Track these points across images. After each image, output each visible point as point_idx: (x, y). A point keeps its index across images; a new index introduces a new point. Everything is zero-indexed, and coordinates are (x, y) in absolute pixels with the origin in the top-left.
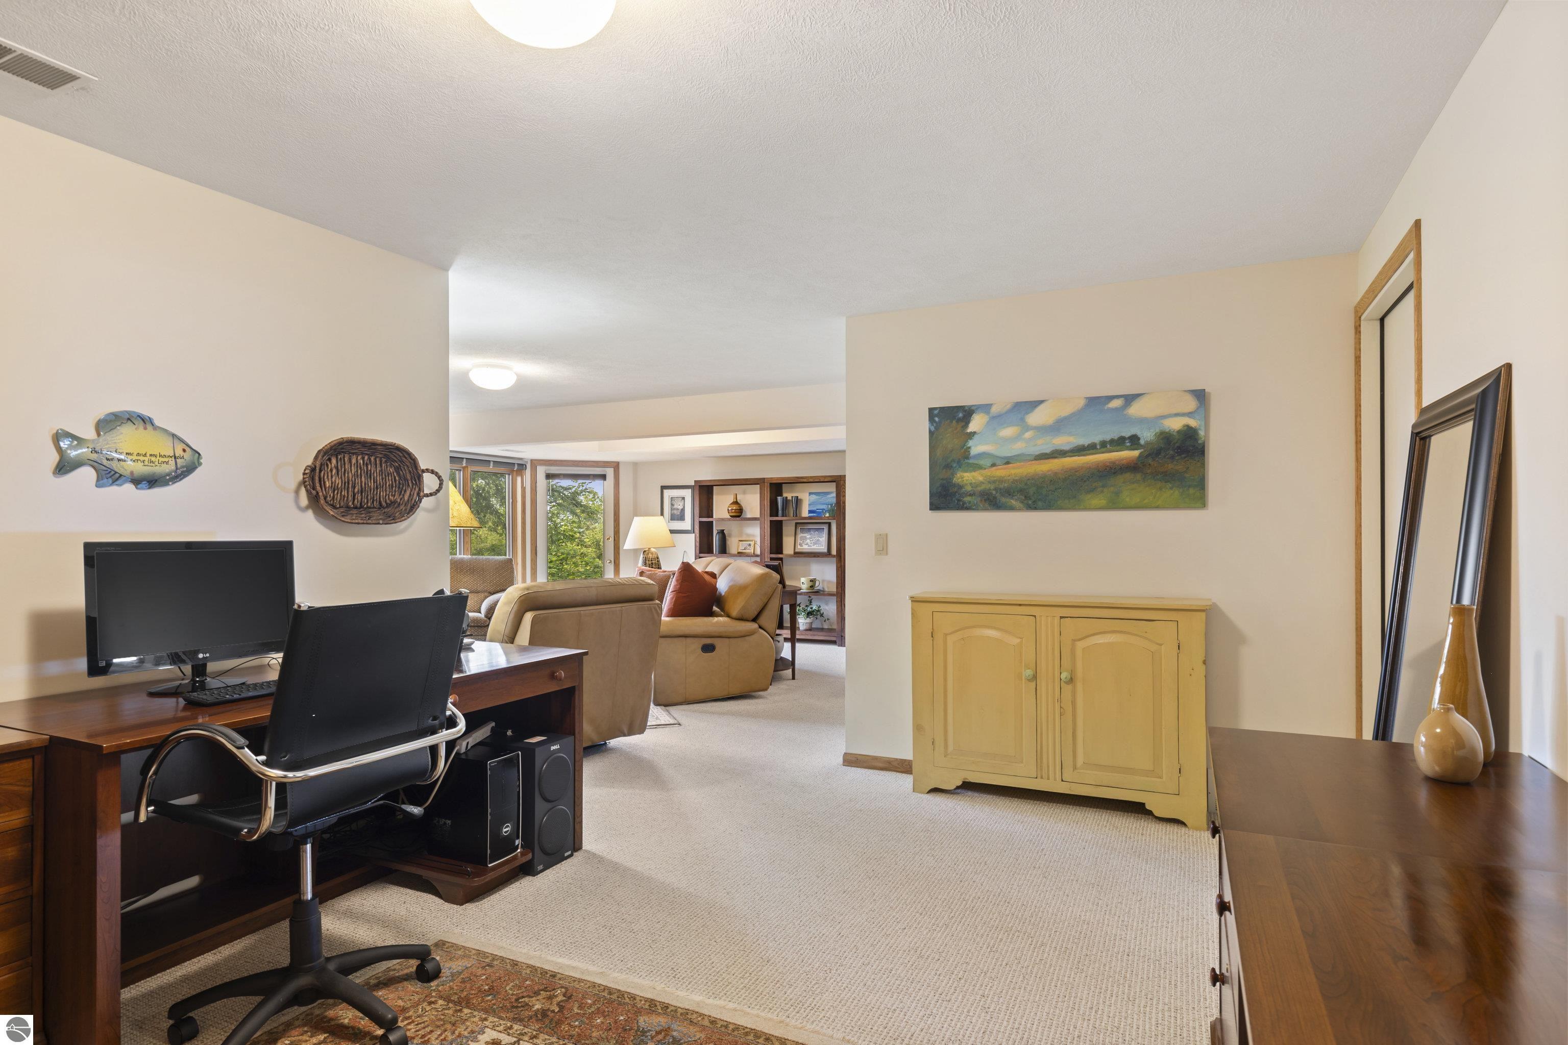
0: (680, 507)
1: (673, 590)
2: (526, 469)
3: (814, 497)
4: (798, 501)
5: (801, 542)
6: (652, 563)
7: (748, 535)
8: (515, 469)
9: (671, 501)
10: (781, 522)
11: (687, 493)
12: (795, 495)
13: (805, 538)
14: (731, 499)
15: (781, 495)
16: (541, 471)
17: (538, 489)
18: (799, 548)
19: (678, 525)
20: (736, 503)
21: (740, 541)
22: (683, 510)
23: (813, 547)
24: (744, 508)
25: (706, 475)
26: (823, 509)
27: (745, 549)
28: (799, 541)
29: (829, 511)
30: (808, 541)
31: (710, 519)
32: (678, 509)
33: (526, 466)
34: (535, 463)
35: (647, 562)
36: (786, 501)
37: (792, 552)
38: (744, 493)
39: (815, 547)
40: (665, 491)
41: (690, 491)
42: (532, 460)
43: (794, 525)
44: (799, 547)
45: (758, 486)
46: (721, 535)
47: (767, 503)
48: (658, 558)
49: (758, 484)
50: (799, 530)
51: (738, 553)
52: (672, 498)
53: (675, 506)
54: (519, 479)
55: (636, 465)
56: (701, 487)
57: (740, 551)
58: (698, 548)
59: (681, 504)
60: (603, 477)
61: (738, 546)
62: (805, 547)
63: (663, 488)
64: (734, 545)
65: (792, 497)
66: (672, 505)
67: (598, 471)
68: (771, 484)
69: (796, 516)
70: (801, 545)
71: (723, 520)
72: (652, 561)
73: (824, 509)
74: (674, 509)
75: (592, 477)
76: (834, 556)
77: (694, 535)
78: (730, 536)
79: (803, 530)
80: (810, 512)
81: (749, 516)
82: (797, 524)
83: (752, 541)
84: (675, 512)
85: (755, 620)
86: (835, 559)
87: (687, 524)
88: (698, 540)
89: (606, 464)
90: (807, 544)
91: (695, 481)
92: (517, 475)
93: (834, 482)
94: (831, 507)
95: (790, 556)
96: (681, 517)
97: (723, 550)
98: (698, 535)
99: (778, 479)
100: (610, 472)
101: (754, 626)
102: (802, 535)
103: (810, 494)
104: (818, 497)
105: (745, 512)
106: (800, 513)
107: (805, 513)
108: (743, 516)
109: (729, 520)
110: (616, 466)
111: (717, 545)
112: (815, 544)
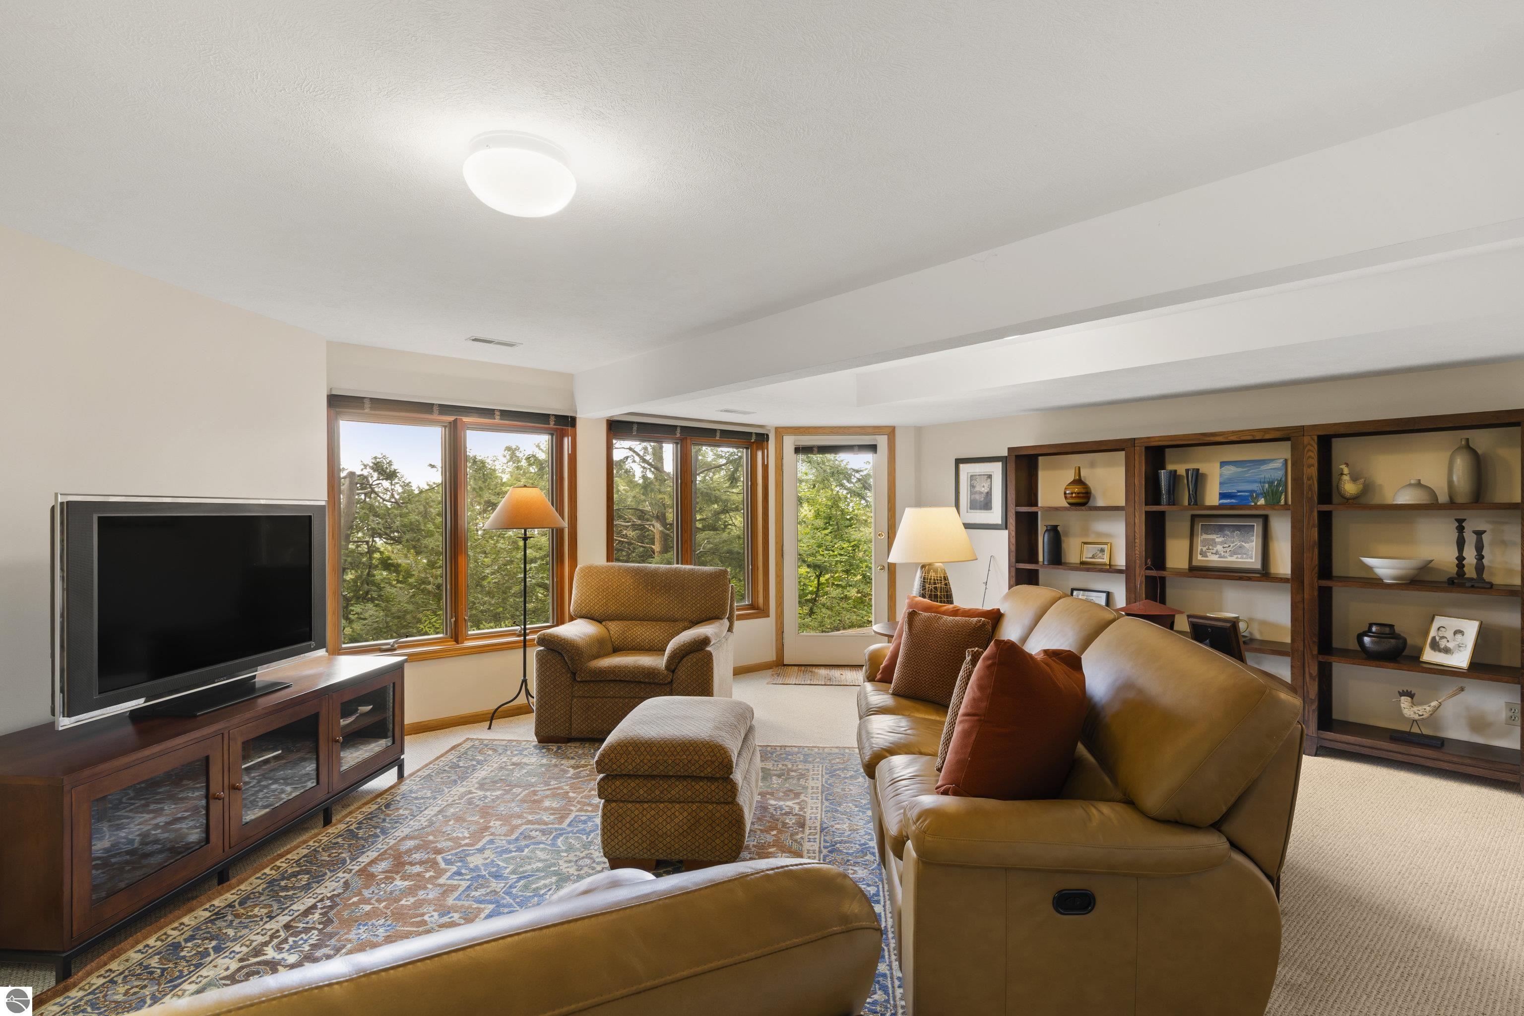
0: (985, 490)
1: (969, 711)
2: (768, 441)
3: (1230, 470)
4: (1198, 478)
5: (1204, 549)
6: (936, 588)
7: (1099, 534)
8: (753, 441)
9: (971, 480)
10: (1163, 514)
11: (996, 469)
12: (1192, 466)
13: (1214, 543)
14: (1070, 476)
15: (1164, 468)
16: (789, 443)
17: (785, 468)
18: (1199, 559)
19: (981, 517)
20: (1079, 481)
21: (1085, 543)
22: (989, 494)
23: (1230, 559)
24: (1093, 491)
25: (1026, 439)
26: (1252, 492)
27: (1093, 557)
28: (1199, 547)
29: (1265, 495)
30: (1219, 548)
31: (1033, 509)
32: (981, 493)
33: (767, 435)
34: (781, 432)
35: (927, 586)
36: (1174, 475)
37: (1184, 565)
38: (1092, 465)
39: (1233, 559)
40: (962, 466)
41: (1000, 464)
42: (777, 429)
43: (1189, 518)
44: (1200, 557)
45: (1122, 454)
46: (1052, 533)
47: (1140, 481)
48: (946, 578)
49: (1123, 450)
50: (1199, 527)
51: (1082, 563)
52: (972, 476)
53: (977, 489)
54: (760, 454)
55: (919, 431)
56: (1017, 457)
57: (1084, 559)
58: (1014, 554)
59: (987, 485)
60: (873, 448)
61: (1081, 553)
62: (1215, 558)
63: (959, 461)
64: (1073, 551)
65: (1187, 471)
66: (972, 486)
67: (866, 440)
68: (1148, 449)
69: (1196, 503)
70: (1203, 554)
71: (1057, 509)
72: (935, 583)
73: (1254, 491)
74: (976, 493)
75: (856, 448)
76: (1282, 580)
77: (1007, 532)
78: (1067, 534)
79: (1206, 530)
80: (1223, 496)
81: (1100, 503)
82: (1194, 517)
83: (1106, 544)
84: (977, 497)
85: (1217, 826)
86: (1289, 586)
87: (995, 515)
88: (1013, 541)
89: (877, 430)
90: (1217, 553)
91: (1010, 450)
92: (757, 449)
93: (1288, 439)
94: (1269, 486)
95: (1179, 573)
96: (987, 505)
97: (1057, 558)
98: (1013, 534)
99: (1161, 438)
100: (882, 441)
101: (1215, 843)
102: (1205, 536)
103: (1223, 464)
104: (1240, 470)
105: (1095, 498)
106: (1203, 499)
107: (1212, 497)
108: (1091, 504)
109: (1065, 509)
110: (891, 432)
111: (1046, 550)
112: (1233, 553)
